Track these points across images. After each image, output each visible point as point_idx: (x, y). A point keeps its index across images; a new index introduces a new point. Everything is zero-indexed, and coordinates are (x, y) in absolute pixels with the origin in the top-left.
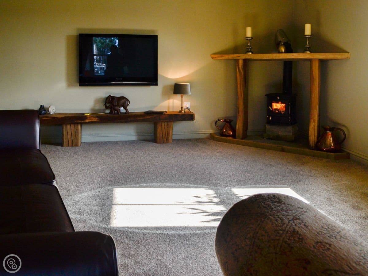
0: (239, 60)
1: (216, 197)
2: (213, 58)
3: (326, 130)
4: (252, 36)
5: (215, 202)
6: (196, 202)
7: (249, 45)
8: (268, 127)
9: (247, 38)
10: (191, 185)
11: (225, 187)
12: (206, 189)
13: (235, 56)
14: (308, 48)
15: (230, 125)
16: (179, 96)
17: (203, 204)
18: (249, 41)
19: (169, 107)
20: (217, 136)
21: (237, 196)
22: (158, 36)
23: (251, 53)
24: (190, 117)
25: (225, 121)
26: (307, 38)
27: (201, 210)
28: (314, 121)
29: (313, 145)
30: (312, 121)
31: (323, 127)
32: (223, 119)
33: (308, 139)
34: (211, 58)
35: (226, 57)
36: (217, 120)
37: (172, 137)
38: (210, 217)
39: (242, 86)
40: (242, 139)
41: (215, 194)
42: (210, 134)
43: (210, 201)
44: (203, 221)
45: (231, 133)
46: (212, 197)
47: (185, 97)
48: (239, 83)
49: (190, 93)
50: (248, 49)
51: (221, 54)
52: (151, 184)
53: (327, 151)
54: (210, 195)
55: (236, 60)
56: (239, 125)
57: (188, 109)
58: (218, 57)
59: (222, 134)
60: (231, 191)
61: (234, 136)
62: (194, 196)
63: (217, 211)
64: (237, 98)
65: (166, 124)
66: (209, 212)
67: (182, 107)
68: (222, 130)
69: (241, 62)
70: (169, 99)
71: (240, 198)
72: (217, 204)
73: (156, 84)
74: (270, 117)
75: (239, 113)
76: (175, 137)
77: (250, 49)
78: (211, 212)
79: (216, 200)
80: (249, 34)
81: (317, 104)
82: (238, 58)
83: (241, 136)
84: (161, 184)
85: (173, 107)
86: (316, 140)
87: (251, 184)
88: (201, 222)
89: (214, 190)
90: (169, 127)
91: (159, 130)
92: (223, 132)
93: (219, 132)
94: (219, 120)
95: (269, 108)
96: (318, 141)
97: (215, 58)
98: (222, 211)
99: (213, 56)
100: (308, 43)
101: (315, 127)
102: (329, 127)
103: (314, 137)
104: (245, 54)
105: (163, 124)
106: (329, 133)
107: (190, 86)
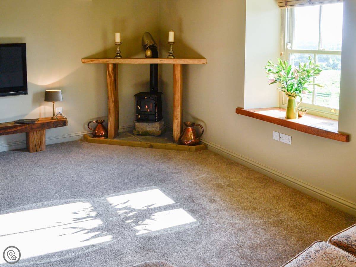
0: (108, 64)
1: (93, 210)
2: (83, 62)
3: (187, 126)
4: (121, 41)
5: (92, 216)
6: (75, 219)
7: (118, 49)
8: (137, 124)
9: (116, 43)
10: (68, 200)
11: (101, 196)
12: (83, 203)
13: (105, 61)
14: (172, 53)
15: (102, 125)
16: (51, 103)
17: (82, 220)
18: (118, 46)
19: (40, 115)
20: (90, 138)
21: (112, 205)
22: (26, 44)
23: (120, 58)
24: (62, 123)
25: (97, 121)
26: (170, 44)
27: (80, 228)
28: (177, 119)
29: (177, 140)
30: (175, 118)
31: (185, 123)
32: (96, 120)
33: (173, 134)
34: (82, 63)
35: (97, 61)
36: (89, 121)
37: (45, 143)
38: (90, 234)
39: (112, 88)
40: (114, 137)
41: (92, 207)
42: (83, 135)
43: (88, 215)
44: (83, 240)
45: (104, 133)
46: (90, 211)
47: (56, 103)
48: (109, 85)
49: (61, 100)
50: (117, 54)
51: (91, 59)
52: (28, 205)
53: (189, 145)
54: (87, 209)
55: (106, 64)
56: (111, 126)
57: (60, 114)
58: (88, 62)
59: (95, 135)
60: (107, 201)
61: (106, 136)
62: (73, 213)
63: (95, 227)
64: (108, 100)
65: (38, 132)
66: (88, 229)
67: (54, 114)
68: (94, 130)
69: (111, 66)
70: (40, 105)
71: (115, 207)
72: (95, 218)
73: (26, 93)
74: (139, 115)
75: (110, 114)
76: (48, 142)
77: (119, 54)
78: (89, 229)
79: (93, 214)
80: (118, 39)
81: (179, 103)
82: (108, 63)
83: (113, 135)
84: (38, 204)
85: (45, 113)
86: (179, 135)
87: (124, 190)
88: (82, 241)
89: (91, 202)
90: (42, 135)
91: (31, 139)
92: (96, 133)
93: (92, 132)
94: (91, 122)
95: (138, 108)
96: (181, 137)
97: (86, 62)
98: (99, 225)
99: (83, 60)
100: (171, 49)
101: (178, 124)
102: (189, 123)
103: (177, 133)
104: (115, 58)
105: (35, 133)
106: (190, 128)
107: (61, 92)
